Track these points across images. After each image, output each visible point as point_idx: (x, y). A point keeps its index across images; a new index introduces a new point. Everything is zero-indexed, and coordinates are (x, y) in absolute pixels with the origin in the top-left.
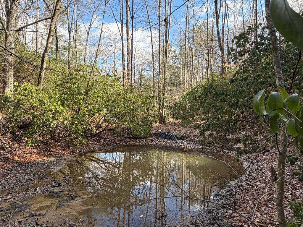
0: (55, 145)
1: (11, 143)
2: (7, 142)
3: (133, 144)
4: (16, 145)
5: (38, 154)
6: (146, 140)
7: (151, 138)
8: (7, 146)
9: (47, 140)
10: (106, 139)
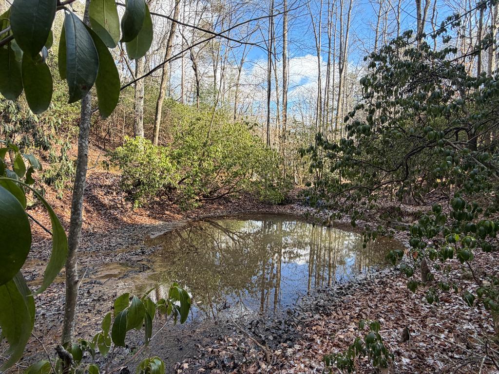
0: (171, 207)
1: (124, 203)
2: (120, 202)
3: (266, 211)
4: (130, 205)
5: (149, 216)
6: (285, 208)
7: (293, 205)
8: (119, 206)
9: (165, 201)
10: (235, 203)
